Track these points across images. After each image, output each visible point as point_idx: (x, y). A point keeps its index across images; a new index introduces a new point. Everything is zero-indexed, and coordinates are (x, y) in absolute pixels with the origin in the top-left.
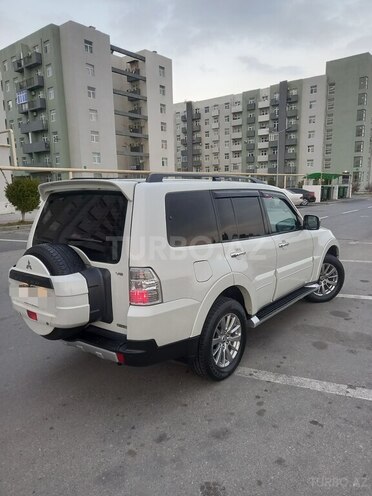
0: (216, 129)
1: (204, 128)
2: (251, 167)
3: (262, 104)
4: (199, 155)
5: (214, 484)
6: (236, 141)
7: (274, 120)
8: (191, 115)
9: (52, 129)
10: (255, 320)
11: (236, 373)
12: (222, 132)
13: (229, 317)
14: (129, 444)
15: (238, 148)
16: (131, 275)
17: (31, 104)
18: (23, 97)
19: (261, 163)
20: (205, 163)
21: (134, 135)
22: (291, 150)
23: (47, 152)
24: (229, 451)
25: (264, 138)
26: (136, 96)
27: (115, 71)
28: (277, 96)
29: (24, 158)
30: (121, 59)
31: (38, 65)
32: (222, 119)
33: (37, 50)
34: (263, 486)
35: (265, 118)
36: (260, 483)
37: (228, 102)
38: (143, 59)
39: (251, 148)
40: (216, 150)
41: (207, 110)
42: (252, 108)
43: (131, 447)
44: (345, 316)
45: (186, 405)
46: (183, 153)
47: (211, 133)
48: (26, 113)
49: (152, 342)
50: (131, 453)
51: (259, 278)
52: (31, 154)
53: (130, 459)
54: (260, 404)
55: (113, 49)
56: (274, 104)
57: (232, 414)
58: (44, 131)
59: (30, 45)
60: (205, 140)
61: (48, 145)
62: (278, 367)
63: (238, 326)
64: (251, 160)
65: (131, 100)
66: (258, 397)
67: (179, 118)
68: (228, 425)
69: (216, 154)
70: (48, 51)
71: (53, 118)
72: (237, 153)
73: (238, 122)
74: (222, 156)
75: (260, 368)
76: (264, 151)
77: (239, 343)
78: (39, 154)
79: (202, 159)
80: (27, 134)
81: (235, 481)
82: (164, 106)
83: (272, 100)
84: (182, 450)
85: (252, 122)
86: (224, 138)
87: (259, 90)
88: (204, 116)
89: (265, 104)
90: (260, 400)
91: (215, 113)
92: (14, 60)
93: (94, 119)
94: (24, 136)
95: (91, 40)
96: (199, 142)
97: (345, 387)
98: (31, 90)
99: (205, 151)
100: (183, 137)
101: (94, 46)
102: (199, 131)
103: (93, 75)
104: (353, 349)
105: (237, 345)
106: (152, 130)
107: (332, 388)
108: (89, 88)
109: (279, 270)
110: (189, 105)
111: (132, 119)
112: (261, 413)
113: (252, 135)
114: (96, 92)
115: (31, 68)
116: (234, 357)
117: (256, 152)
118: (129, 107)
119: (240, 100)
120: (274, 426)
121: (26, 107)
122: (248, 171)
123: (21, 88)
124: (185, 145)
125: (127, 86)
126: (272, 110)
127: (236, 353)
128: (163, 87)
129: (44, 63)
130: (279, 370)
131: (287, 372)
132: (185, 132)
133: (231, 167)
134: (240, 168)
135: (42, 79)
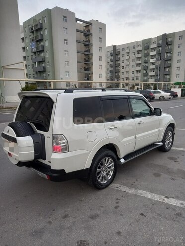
0: (128, 59)
1: (122, 59)
2: (145, 78)
3: (152, 46)
4: (119, 72)
5: (84, 241)
6: (138, 65)
7: (159, 54)
8: (116, 52)
9: (47, 60)
10: (123, 161)
11: (110, 186)
12: (131, 60)
13: (107, 159)
14: (50, 218)
15: (139, 68)
16: (53, 138)
17: (37, 48)
18: (33, 45)
19: (151, 76)
20: (122, 76)
21: (86, 63)
22: (167, 70)
23: (44, 71)
24: (96, 226)
25: (153, 63)
26: (87, 43)
27: (77, 31)
28: (161, 41)
29: (34, 74)
30: (80, 25)
31: (41, 29)
32: (131, 54)
33: (41, 22)
34: (107, 244)
35: (154, 53)
36: (106, 242)
37: (134, 45)
38: (91, 24)
39: (146, 69)
40: (127, 70)
41: (123, 49)
42: (147, 48)
43: (50, 219)
44: (175, 160)
45: (81, 201)
46: (111, 72)
47: (125, 61)
48: (35, 53)
49: (63, 170)
50: (50, 222)
51: (125, 140)
52: (37, 72)
53: (48, 225)
54: (117, 203)
55: (77, 20)
56: (159, 46)
57: (102, 207)
58: (43, 61)
59: (37, 19)
60: (122, 65)
61: (44, 68)
62: (132, 184)
63: (113, 164)
64: (146, 75)
65: (85, 45)
66: (117, 199)
67: (109, 54)
68: (99, 212)
69: (127, 72)
70: (46, 22)
71: (47, 55)
72: (138, 71)
73: (140, 55)
74: (130, 73)
75: (123, 185)
76: (152, 70)
77: (113, 172)
78: (40, 72)
79: (120, 74)
80: (35, 63)
81: (94, 241)
82: (101, 48)
83: (158, 44)
84: (73, 223)
85: (147, 55)
86: (132, 63)
87: (151, 38)
88: (122, 52)
89: (154, 46)
90: (118, 201)
91: (128, 51)
92: (30, 27)
93: (66, 55)
94: (34, 63)
95: (66, 16)
96: (119, 66)
97: (163, 197)
98: (37, 41)
99: (122, 70)
100: (111, 63)
101: (67, 19)
102: (119, 60)
103: (67, 33)
104: (174, 177)
105: (112, 173)
106: (95, 60)
107: (156, 198)
108: (65, 40)
109: (138, 136)
110: (114, 47)
111: (85, 55)
112: (116, 208)
113: (146, 62)
114: (68, 42)
115: (37, 30)
116: (109, 178)
117: (148, 71)
118: (84, 48)
119: (141, 44)
120: (121, 215)
121: (35, 50)
122: (144, 81)
123: (33, 40)
124: (112, 67)
125: (83, 38)
126: (158, 49)
127: (111, 176)
128: (101, 38)
129: (43, 28)
130: (132, 186)
131: (136, 188)
132: (112, 61)
133: (135, 79)
134: (140, 79)
135: (42, 36)
